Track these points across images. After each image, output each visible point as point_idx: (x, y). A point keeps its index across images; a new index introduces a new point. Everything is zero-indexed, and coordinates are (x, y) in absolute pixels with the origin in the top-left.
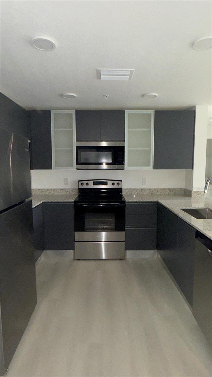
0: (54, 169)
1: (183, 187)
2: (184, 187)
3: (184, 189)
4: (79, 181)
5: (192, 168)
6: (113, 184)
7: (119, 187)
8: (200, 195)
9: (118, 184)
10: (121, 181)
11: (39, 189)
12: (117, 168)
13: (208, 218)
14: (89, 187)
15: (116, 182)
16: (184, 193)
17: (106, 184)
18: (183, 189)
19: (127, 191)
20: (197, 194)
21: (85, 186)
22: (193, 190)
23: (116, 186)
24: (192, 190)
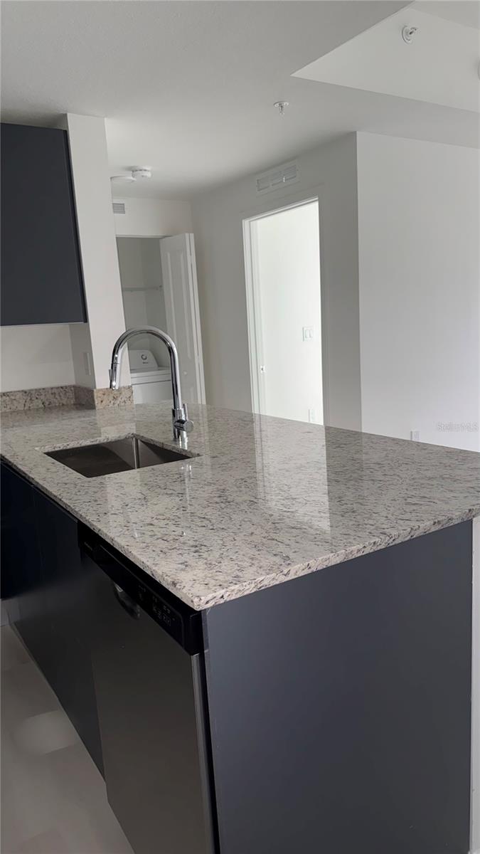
1: (70, 380)
2: (73, 382)
3: (74, 386)
5: (86, 320)
8: (119, 399)
13: (139, 467)
16: (76, 399)
18: (70, 386)
20: (111, 398)
22: (98, 387)
24: (95, 388)
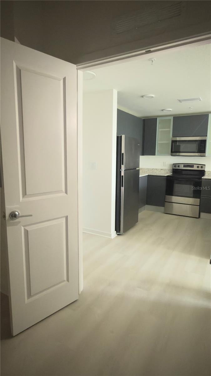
0: (157, 155)
4: (174, 164)
6: (198, 167)
7: (203, 169)
9: (202, 167)
10: (205, 165)
11: (147, 169)
12: (199, 155)
14: (180, 168)
15: (200, 166)
17: (192, 166)
19: (209, 173)
21: (177, 168)
23: (200, 169)
